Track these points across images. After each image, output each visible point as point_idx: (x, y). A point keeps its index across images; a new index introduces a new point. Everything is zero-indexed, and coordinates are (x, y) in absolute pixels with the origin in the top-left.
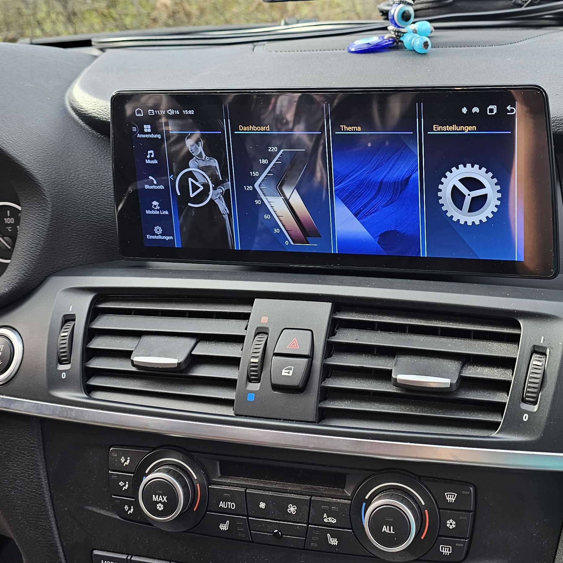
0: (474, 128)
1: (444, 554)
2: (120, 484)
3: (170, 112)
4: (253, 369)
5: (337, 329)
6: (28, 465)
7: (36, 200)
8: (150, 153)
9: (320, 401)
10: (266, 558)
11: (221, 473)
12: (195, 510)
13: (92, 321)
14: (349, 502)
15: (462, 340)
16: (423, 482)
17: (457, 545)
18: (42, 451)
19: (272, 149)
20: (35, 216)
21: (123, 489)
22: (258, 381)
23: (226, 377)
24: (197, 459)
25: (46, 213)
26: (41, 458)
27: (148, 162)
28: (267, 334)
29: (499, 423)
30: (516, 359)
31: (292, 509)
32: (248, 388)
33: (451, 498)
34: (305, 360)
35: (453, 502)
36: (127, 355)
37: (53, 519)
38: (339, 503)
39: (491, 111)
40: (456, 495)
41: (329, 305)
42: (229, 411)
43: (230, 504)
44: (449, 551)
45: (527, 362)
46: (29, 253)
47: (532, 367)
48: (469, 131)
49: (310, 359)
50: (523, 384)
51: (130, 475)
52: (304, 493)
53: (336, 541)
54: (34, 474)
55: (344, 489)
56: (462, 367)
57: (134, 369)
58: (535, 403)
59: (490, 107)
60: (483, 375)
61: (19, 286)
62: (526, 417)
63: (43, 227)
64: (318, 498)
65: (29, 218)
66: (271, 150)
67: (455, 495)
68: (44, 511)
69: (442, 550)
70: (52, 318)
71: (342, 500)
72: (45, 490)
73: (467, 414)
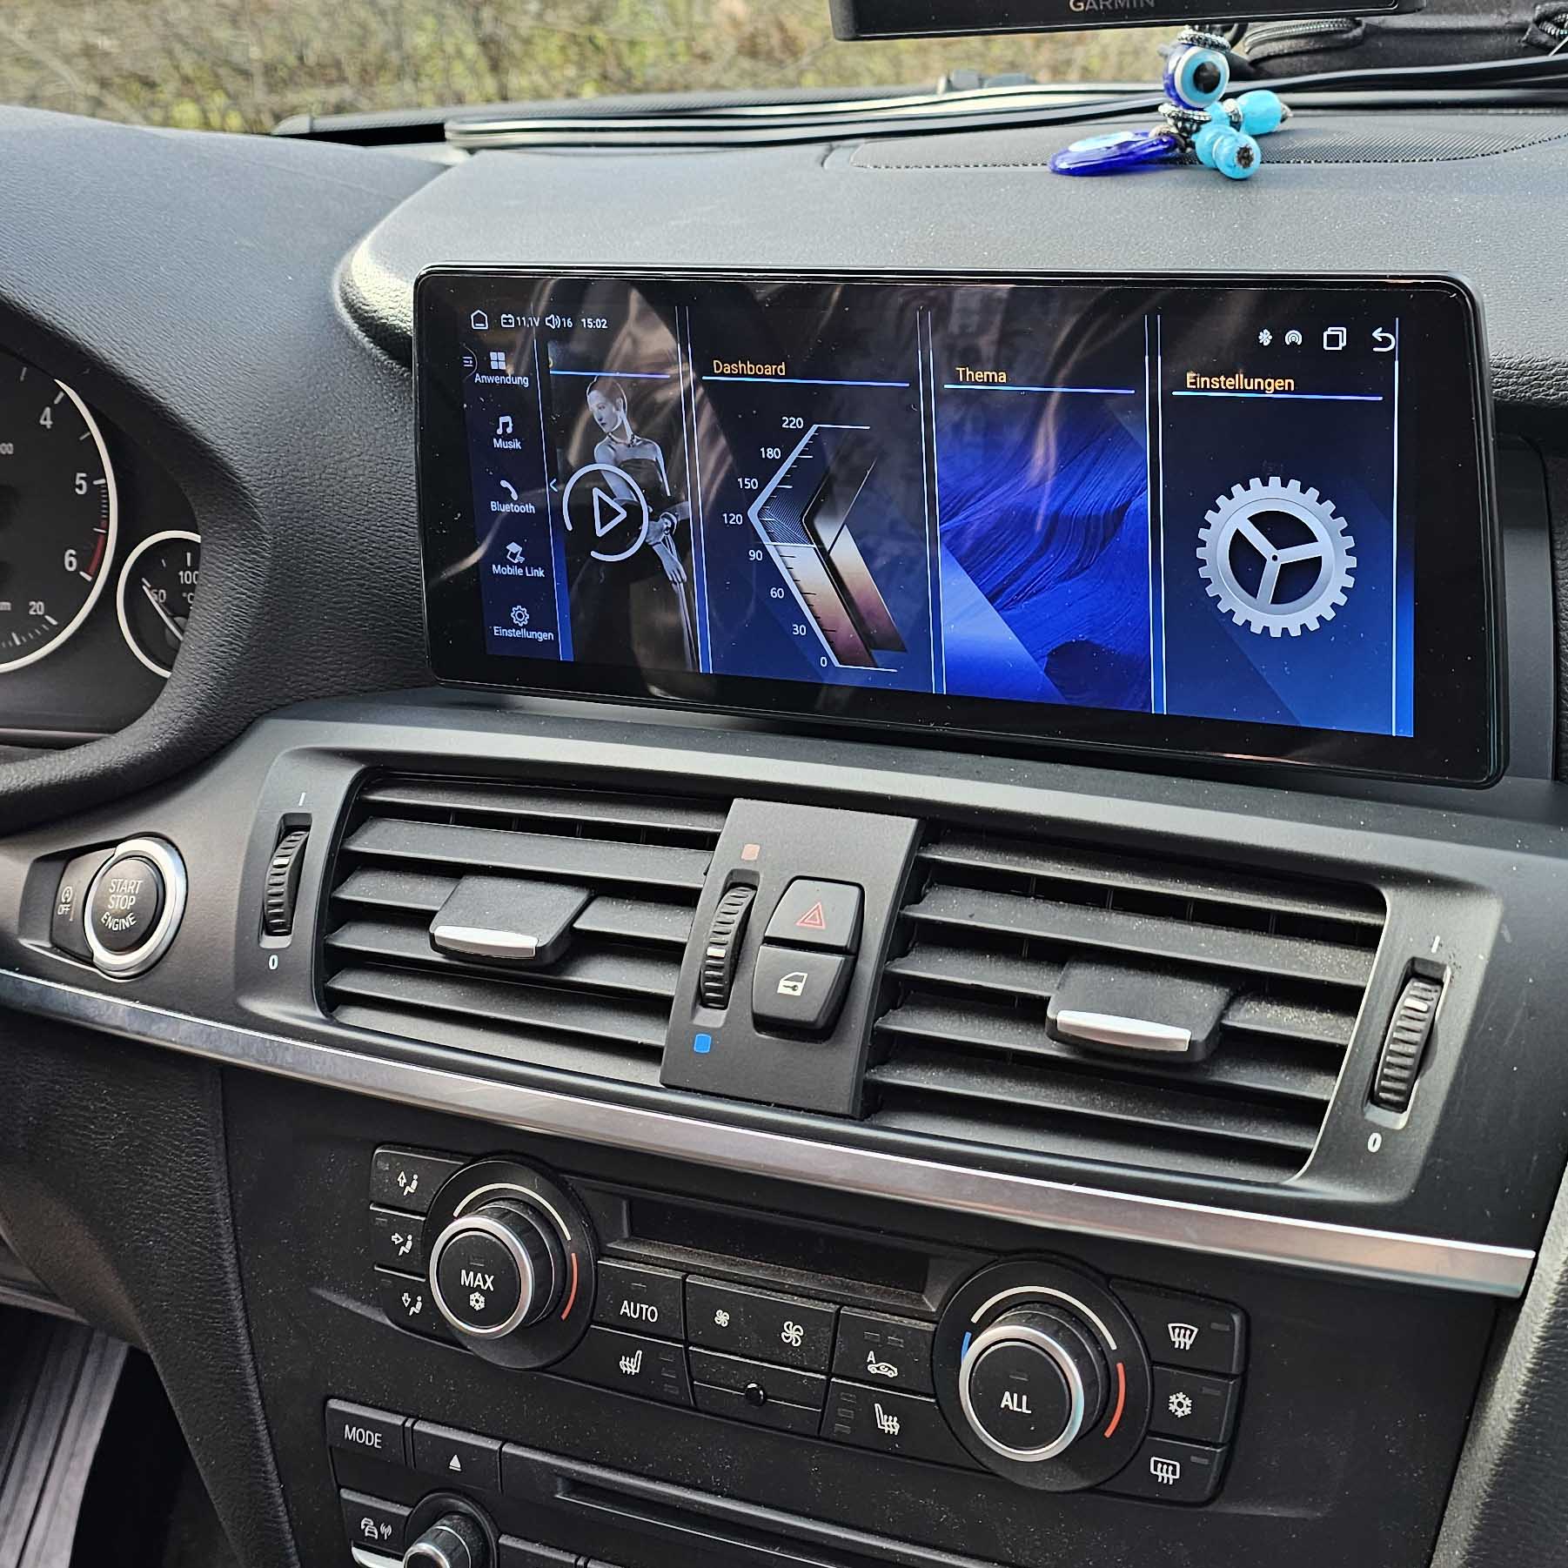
0: (1289, 384)
1: (1160, 1480)
2: (394, 1238)
3: (550, 321)
4: (712, 973)
5: (929, 887)
6: (188, 1177)
7: (234, 530)
8: (503, 423)
9: (869, 1067)
10: (727, 1453)
11: (632, 1232)
12: (564, 1317)
13: (352, 833)
14: (931, 1327)
15: (1237, 934)
16: (1115, 1290)
17: (1194, 1459)
18: (222, 1146)
19: (791, 422)
20: (231, 569)
21: (401, 1253)
22: (723, 1003)
23: (649, 990)
24: (573, 1190)
25: (258, 562)
26: (219, 1163)
27: (498, 444)
28: (755, 888)
29: (1307, 1152)
30: (1362, 990)
31: (792, 1333)
32: (698, 1021)
33: (1182, 1337)
34: (838, 959)
35: (1188, 1348)
36: (420, 920)
37: (239, 1314)
38: (905, 1328)
39: (1333, 340)
40: (1196, 1330)
41: (913, 822)
42: (650, 1074)
43: (647, 1309)
44: (1174, 1473)
45: (1392, 999)
46: (212, 658)
47: (1403, 1012)
48: (1276, 392)
49: (852, 957)
50: (1374, 1056)
51: (418, 1218)
52: (824, 1296)
53: (895, 1423)
54: (200, 1199)
55: (922, 1292)
56: (1228, 1006)
57: (437, 957)
58: (1401, 1107)
59: (1330, 331)
60: (1280, 1027)
61: (186, 737)
62: (1374, 1143)
63: (249, 597)
64: (857, 1310)
65: (217, 572)
66: (788, 424)
67: (1192, 1331)
68: (218, 1294)
69: (1156, 1470)
70: (257, 820)
71: (914, 1321)
72: (224, 1241)
73: (1232, 1123)
